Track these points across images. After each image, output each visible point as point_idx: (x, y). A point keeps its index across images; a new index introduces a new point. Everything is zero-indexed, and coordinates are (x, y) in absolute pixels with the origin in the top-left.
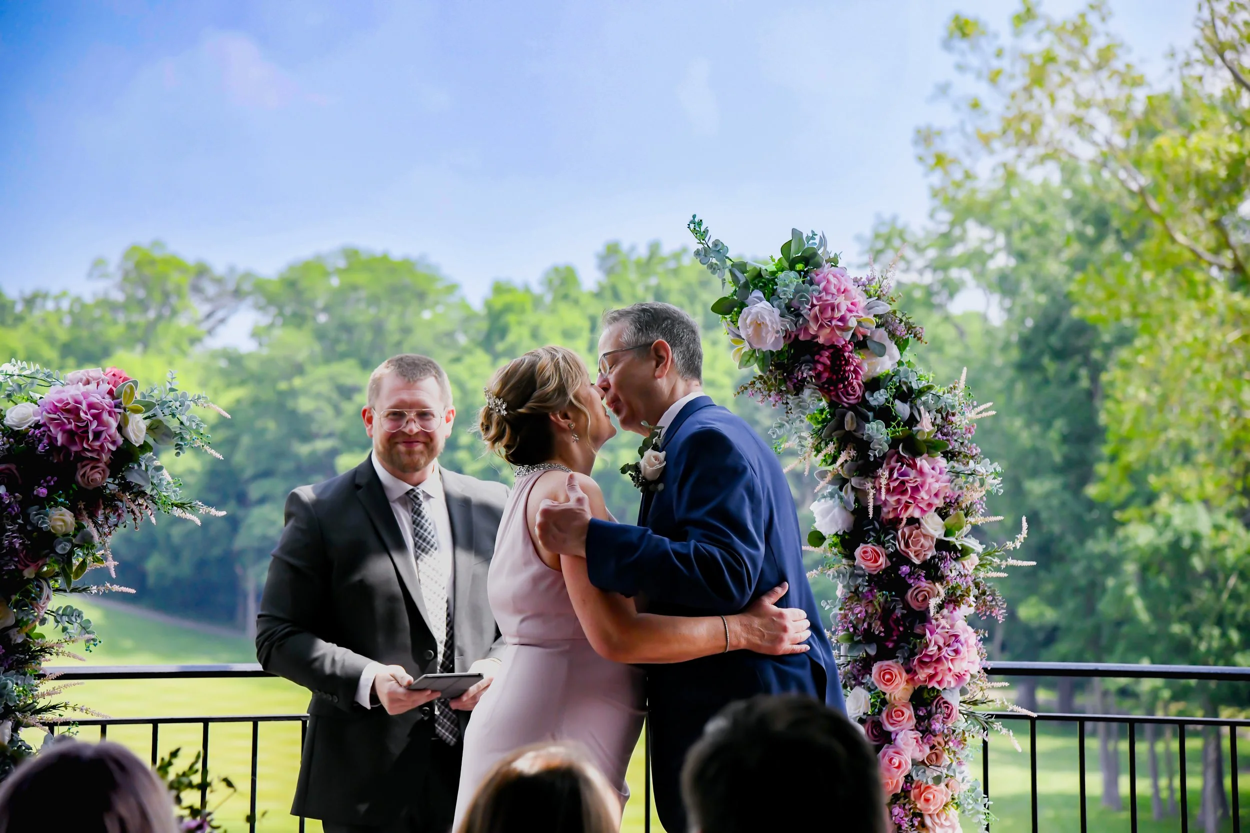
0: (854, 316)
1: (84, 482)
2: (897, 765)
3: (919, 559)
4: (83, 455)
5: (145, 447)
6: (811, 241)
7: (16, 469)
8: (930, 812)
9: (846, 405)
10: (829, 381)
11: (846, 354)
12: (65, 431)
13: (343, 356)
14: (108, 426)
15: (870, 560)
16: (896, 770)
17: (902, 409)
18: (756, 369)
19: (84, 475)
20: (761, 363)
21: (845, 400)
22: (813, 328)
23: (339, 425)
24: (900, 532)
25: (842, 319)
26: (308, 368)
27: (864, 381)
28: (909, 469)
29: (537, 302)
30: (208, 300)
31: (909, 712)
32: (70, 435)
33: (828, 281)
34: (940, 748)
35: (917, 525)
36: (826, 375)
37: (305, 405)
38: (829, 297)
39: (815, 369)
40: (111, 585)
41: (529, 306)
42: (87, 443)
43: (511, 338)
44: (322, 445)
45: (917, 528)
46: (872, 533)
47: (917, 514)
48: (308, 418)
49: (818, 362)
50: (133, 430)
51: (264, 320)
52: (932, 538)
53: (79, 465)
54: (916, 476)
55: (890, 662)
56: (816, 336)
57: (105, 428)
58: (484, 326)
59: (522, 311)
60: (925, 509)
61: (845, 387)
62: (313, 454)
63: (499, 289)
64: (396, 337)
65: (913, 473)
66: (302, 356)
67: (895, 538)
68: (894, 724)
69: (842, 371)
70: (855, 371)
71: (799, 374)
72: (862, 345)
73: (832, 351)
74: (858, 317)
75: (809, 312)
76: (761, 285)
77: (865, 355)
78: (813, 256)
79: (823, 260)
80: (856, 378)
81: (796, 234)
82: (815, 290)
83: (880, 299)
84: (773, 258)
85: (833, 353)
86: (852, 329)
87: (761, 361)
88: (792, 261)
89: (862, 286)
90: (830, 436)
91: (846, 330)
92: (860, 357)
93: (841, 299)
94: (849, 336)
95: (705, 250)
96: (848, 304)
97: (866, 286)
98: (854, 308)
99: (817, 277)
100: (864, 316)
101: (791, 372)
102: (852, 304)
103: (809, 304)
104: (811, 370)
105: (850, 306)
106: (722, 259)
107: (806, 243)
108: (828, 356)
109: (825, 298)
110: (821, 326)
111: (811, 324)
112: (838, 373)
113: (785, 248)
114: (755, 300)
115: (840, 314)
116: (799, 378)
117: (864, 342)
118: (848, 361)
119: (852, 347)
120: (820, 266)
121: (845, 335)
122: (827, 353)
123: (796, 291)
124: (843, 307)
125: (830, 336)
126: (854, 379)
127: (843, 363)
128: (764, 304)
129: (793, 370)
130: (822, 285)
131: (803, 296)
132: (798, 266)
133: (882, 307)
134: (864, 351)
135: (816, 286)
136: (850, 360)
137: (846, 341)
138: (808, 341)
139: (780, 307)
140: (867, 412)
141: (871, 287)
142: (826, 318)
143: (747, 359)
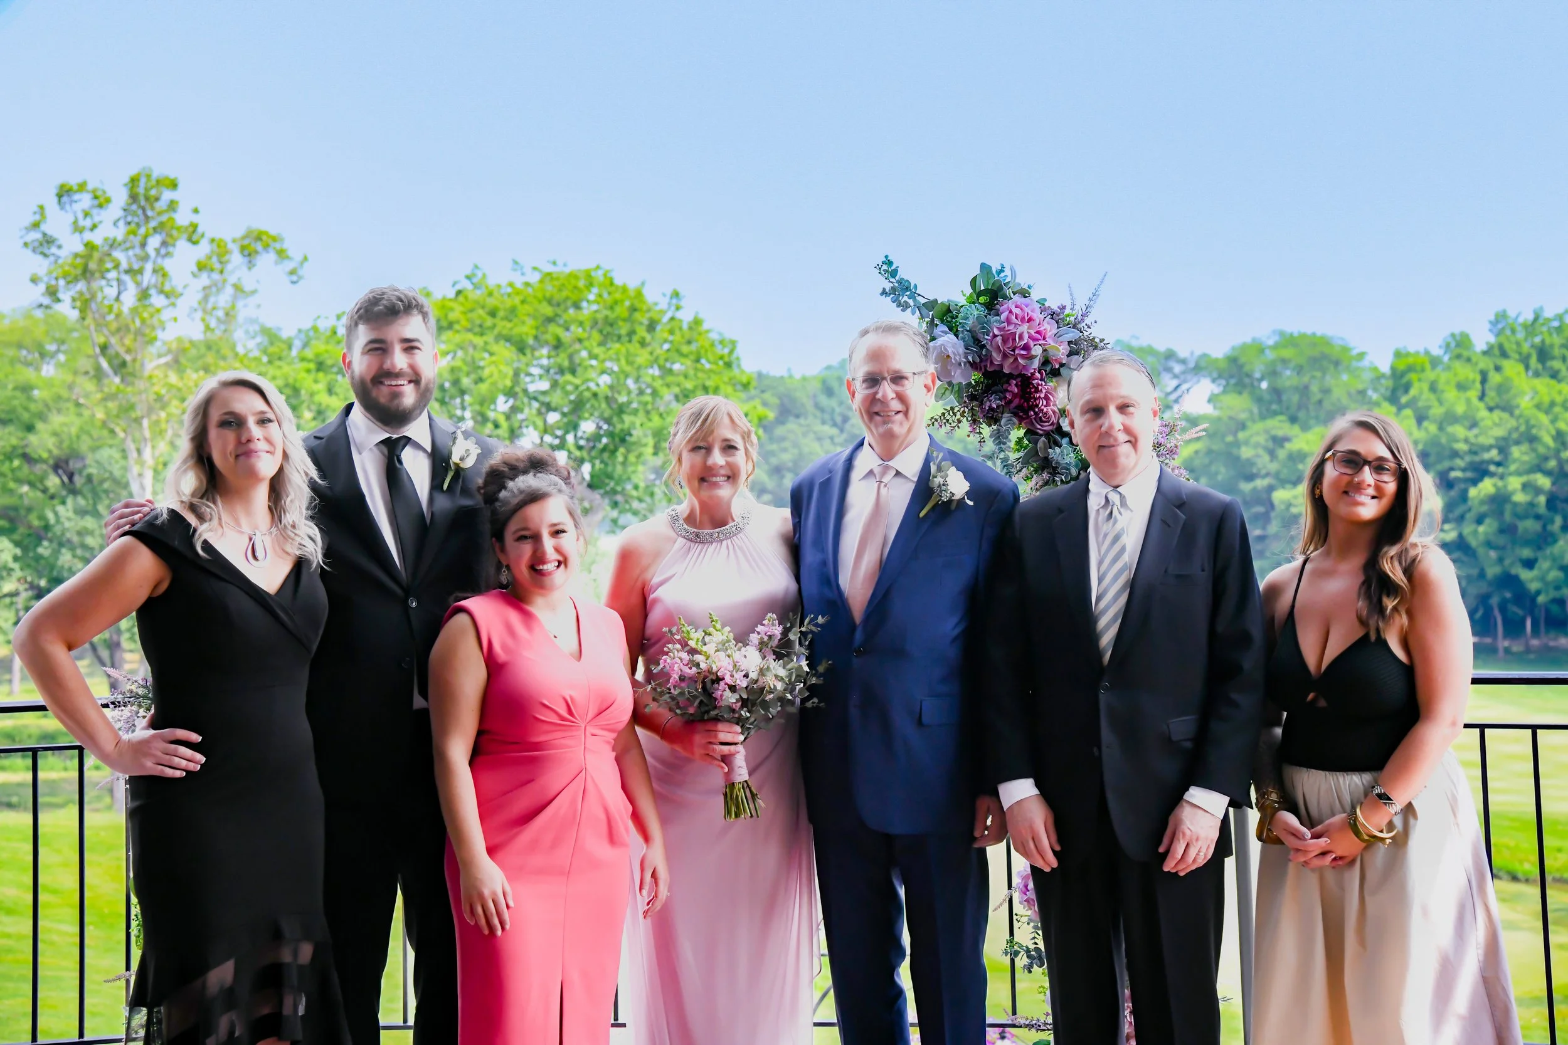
0: (1039, 345)
6: (1002, 275)
9: (1041, 432)
10: (1020, 407)
11: (1035, 382)
13: (1275, 413)
18: (953, 402)
20: (957, 395)
21: (1039, 427)
22: (997, 358)
23: (1273, 467)
25: (1026, 347)
26: (1249, 424)
27: (1059, 407)
29: (1435, 362)
30: (1176, 376)
33: (1011, 312)
36: (1016, 401)
37: (1246, 453)
38: (1011, 328)
39: (1005, 398)
41: (1428, 366)
43: (1413, 392)
44: (1260, 483)
48: (1250, 463)
49: (1007, 391)
51: (1216, 389)
56: (1001, 366)
58: (1389, 383)
59: (1423, 370)
61: (1036, 414)
62: (1254, 489)
63: (1398, 354)
64: (1318, 396)
66: (1243, 416)
69: (1032, 398)
70: (1047, 398)
71: (988, 404)
72: (1055, 373)
73: (1019, 379)
74: (1044, 345)
75: (991, 343)
76: (949, 319)
77: (1057, 382)
78: (1000, 288)
79: (1009, 292)
80: (1048, 405)
81: (984, 268)
82: (996, 321)
83: (1074, 327)
84: (962, 291)
85: (1021, 381)
86: (1038, 357)
87: (955, 393)
88: (980, 294)
89: (1053, 315)
90: (1028, 463)
91: (1031, 358)
92: (1051, 384)
93: (1024, 329)
94: (1036, 364)
95: (894, 289)
96: (1032, 332)
97: (1058, 315)
98: (1038, 336)
99: (1001, 309)
100: (1052, 344)
101: (982, 403)
102: (1038, 332)
103: (991, 334)
104: (1000, 399)
105: (1034, 334)
106: (913, 296)
107: (996, 276)
108: (1016, 385)
109: (1007, 329)
110: (1005, 356)
111: (994, 354)
112: (1028, 400)
113: (973, 282)
114: (940, 333)
115: (1022, 343)
116: (987, 408)
117: (1059, 369)
118: (1037, 388)
119: (1042, 375)
120: (1005, 298)
121: (1032, 363)
122: (1015, 382)
123: (976, 324)
124: (1026, 336)
125: (1015, 365)
126: (1045, 406)
127: (1033, 390)
128: (948, 337)
129: (983, 400)
130: (1004, 316)
131: (984, 328)
132: (982, 299)
133: (1071, 335)
134: (1057, 378)
135: (998, 317)
136: (1040, 387)
137: (1035, 369)
138: (995, 371)
139: (963, 339)
140: (1058, 438)
141: (1068, 316)
142: (1009, 348)
143: (943, 392)
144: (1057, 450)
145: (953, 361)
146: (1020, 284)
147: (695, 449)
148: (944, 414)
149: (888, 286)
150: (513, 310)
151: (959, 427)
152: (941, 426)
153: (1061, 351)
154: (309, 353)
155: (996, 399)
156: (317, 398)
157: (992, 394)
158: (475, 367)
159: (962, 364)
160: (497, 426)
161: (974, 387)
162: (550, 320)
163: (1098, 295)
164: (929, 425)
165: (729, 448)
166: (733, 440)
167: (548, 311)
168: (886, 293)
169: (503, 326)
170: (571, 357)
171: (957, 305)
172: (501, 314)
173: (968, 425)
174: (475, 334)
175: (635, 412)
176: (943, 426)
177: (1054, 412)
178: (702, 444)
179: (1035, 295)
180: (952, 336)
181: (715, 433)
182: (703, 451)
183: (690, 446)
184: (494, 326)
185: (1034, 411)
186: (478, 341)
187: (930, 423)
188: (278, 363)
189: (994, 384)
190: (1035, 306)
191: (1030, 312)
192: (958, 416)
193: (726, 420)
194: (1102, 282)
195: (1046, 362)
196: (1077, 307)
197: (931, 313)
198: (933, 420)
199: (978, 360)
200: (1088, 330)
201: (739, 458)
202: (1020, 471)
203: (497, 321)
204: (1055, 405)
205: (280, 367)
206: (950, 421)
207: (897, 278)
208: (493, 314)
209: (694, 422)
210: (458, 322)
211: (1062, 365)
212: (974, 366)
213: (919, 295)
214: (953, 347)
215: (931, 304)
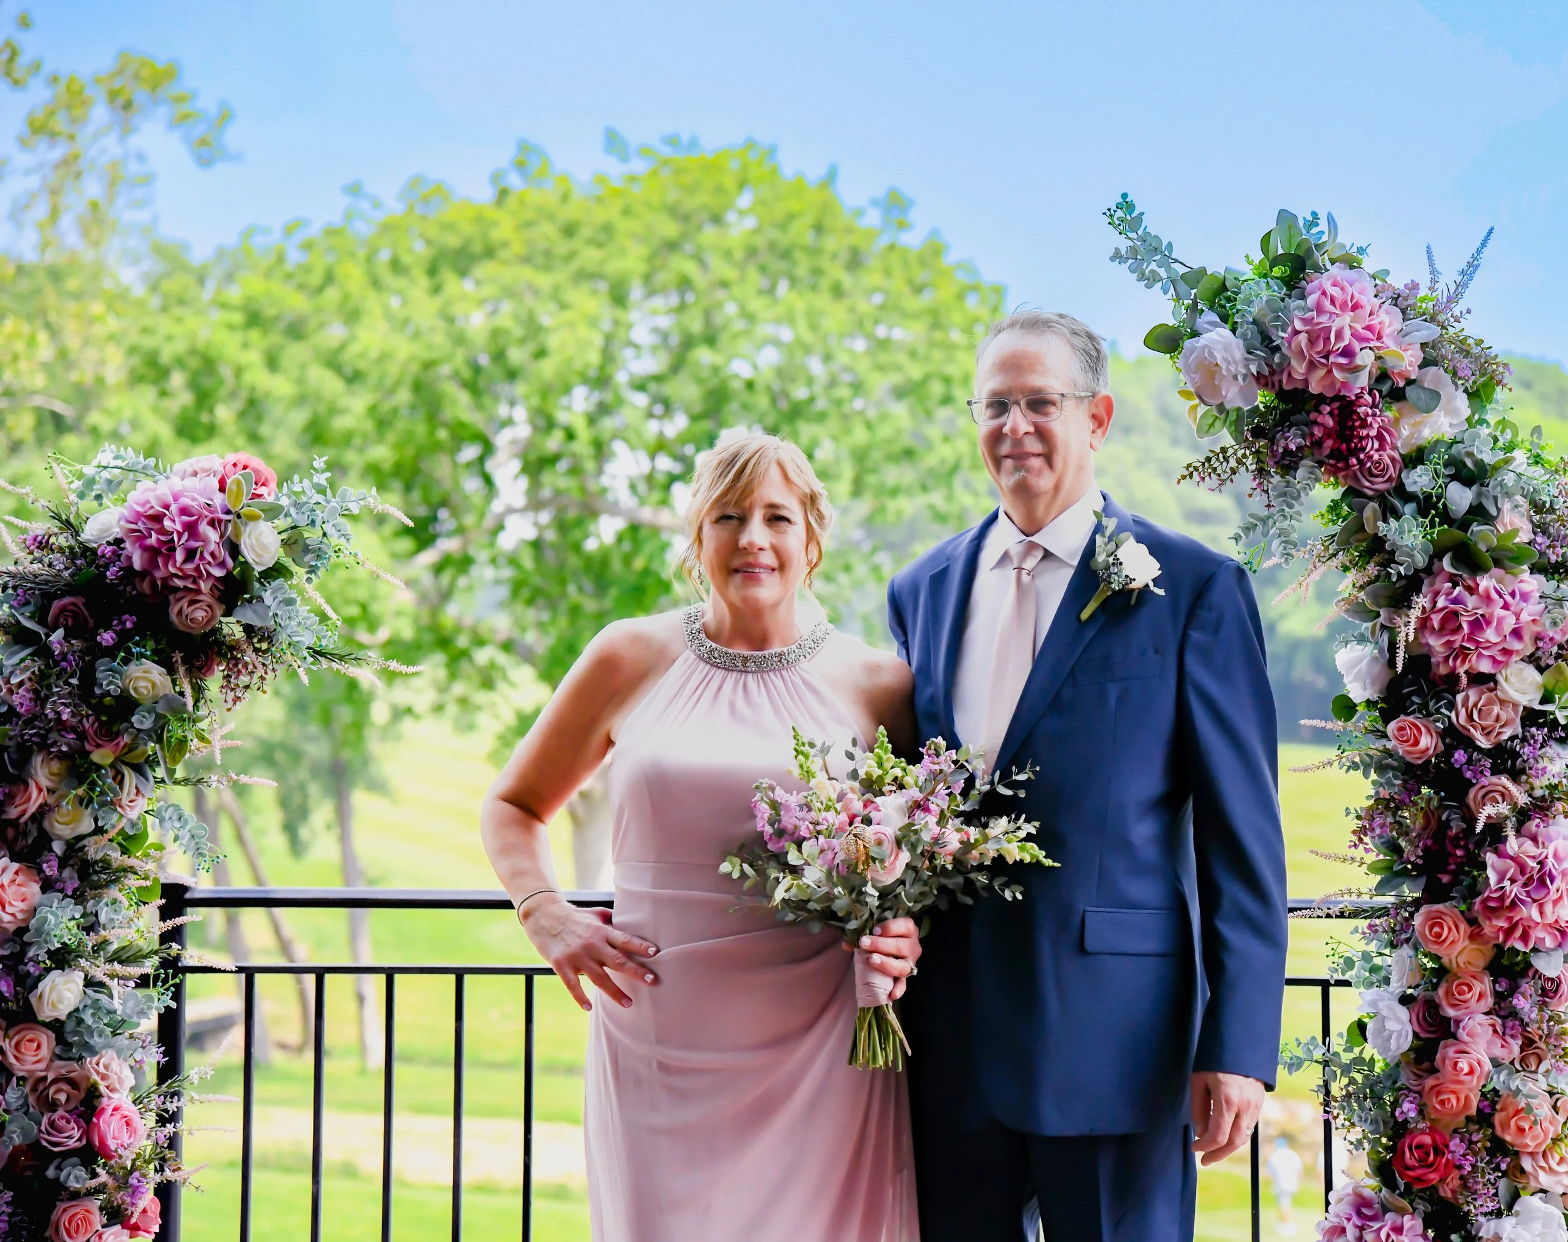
0: (1371, 348)
1: (181, 622)
2: (1466, 1069)
3: (1489, 740)
4: (171, 583)
5: (276, 571)
6: (1314, 230)
7: (84, 604)
8: (1530, 1150)
9: (1370, 493)
10: (1335, 454)
11: (1362, 410)
12: (145, 548)
14: (206, 541)
15: (1407, 741)
16: (1468, 1078)
17: (1460, 497)
18: (1226, 439)
19: (180, 612)
20: (1233, 428)
21: (1367, 484)
22: (1299, 369)
24: (1459, 698)
25: (1348, 352)
27: (1402, 452)
28: (1466, 594)
31: (1484, 985)
32: (152, 553)
33: (1324, 293)
34: (1543, 1046)
35: (1492, 684)
36: (1329, 443)
38: (1323, 319)
39: (1312, 434)
40: (237, 775)
42: (174, 565)
45: (1491, 690)
46: (1415, 699)
47: (1485, 667)
49: (1315, 423)
50: (252, 546)
52: (1515, 705)
53: (171, 598)
54: (1478, 605)
55: (1440, 907)
56: (1306, 382)
57: (200, 544)
60: (1499, 658)
61: (1361, 463)
65: (1471, 601)
67: (1451, 706)
68: (1458, 1005)
69: (1355, 437)
70: (1380, 437)
71: (1282, 443)
72: (1397, 395)
73: (1336, 405)
74: (1379, 348)
75: (1290, 344)
76: (1223, 302)
77: (1399, 411)
78: (1309, 252)
79: (1323, 260)
80: (1382, 448)
81: (1285, 217)
82: (1298, 308)
83: (1433, 319)
84: (1247, 257)
85: (1338, 408)
86: (1367, 370)
87: (1231, 425)
88: (1275, 262)
89: (1396, 300)
90: (1348, 542)
91: (1356, 369)
92: (1389, 414)
93: (1345, 320)
94: (1363, 380)
95: (1133, 251)
96: (1358, 327)
97: (1406, 299)
98: (1368, 334)
99: (1309, 287)
100: (1393, 346)
101: (1272, 441)
102: (1369, 328)
103: (1290, 330)
104: (1303, 437)
105: (1361, 331)
106: (1168, 260)
107: (1304, 232)
108: (1331, 413)
109: (1316, 321)
110: (1312, 366)
111: (1294, 363)
112: (1348, 441)
113: (1266, 241)
114: (1206, 326)
115: (1342, 345)
116: (1281, 450)
117: (1404, 389)
118: (1365, 420)
119: (1374, 398)
120: (1318, 269)
121: (1356, 378)
122: (1328, 409)
123: (1267, 310)
124: (1347, 333)
125: (1329, 381)
126: (1377, 450)
127: (1357, 424)
128: (1218, 334)
129: (1274, 437)
130: (1311, 300)
131: (1278, 318)
132: (1277, 271)
133: (1429, 331)
134: (1400, 405)
135: (1302, 302)
136: (1369, 419)
137: (1362, 388)
138: (1296, 389)
139: (1244, 337)
140: (1397, 504)
141: (1423, 300)
142: (1319, 353)
143: (1211, 421)
144: (1393, 523)
145: (1224, 372)
146: (1344, 246)
147: (723, 519)
148: (1209, 459)
149: (1124, 244)
150: (608, 229)
151: (1232, 481)
152: (1203, 479)
153: (1407, 361)
154: (235, 294)
155: (1295, 436)
156: (249, 378)
157: (1290, 427)
158: (533, 328)
159: (1240, 378)
160: (570, 435)
161: (1262, 415)
162: (672, 246)
163: (1479, 265)
164: (1184, 477)
165: (776, 518)
166: (784, 507)
167: (670, 229)
168: (1121, 257)
169: (590, 256)
170: (708, 315)
171: (1236, 279)
172: (585, 232)
173: (1251, 476)
174: (538, 268)
175: (821, 417)
176: (1207, 478)
177: (1393, 460)
178: (731, 511)
179: (1370, 265)
180: (1225, 332)
181: (756, 494)
182: (735, 522)
183: (715, 515)
184: (572, 255)
185: (1358, 459)
186: (544, 281)
187: (1186, 473)
188: (177, 311)
189: (1296, 410)
190: (1366, 284)
191: (1356, 295)
192: (1233, 463)
193: (775, 473)
194: (1484, 244)
195: (1383, 376)
196: (1440, 286)
197: (1193, 292)
198: (1191, 469)
199: (1266, 371)
200: (1455, 324)
201: (794, 538)
202: (1334, 555)
203: (576, 243)
204: (1394, 448)
205: (179, 320)
206: (1219, 471)
207: (1140, 232)
208: (569, 231)
209: (722, 474)
210: (505, 244)
211: (1410, 382)
212: (1262, 381)
213: (1176, 261)
214: (1225, 350)
215: (1195, 277)
